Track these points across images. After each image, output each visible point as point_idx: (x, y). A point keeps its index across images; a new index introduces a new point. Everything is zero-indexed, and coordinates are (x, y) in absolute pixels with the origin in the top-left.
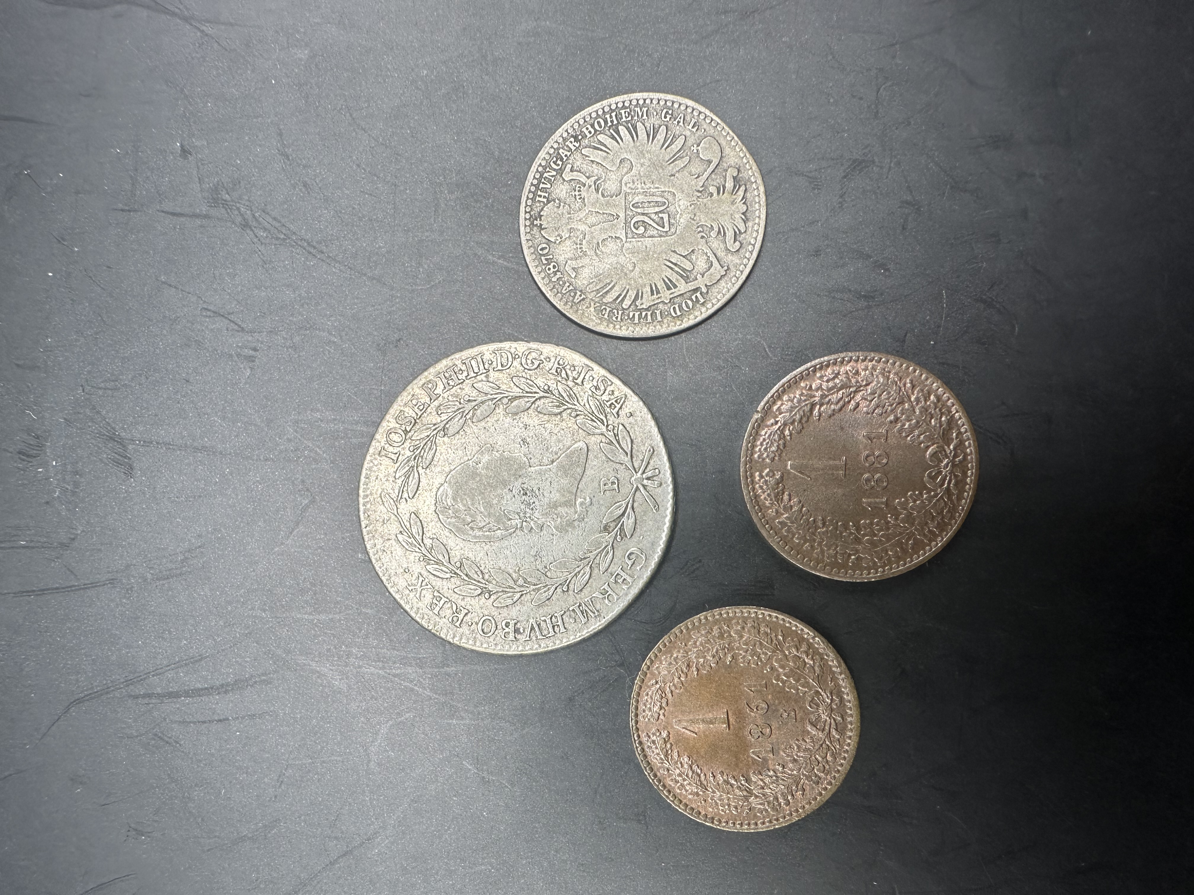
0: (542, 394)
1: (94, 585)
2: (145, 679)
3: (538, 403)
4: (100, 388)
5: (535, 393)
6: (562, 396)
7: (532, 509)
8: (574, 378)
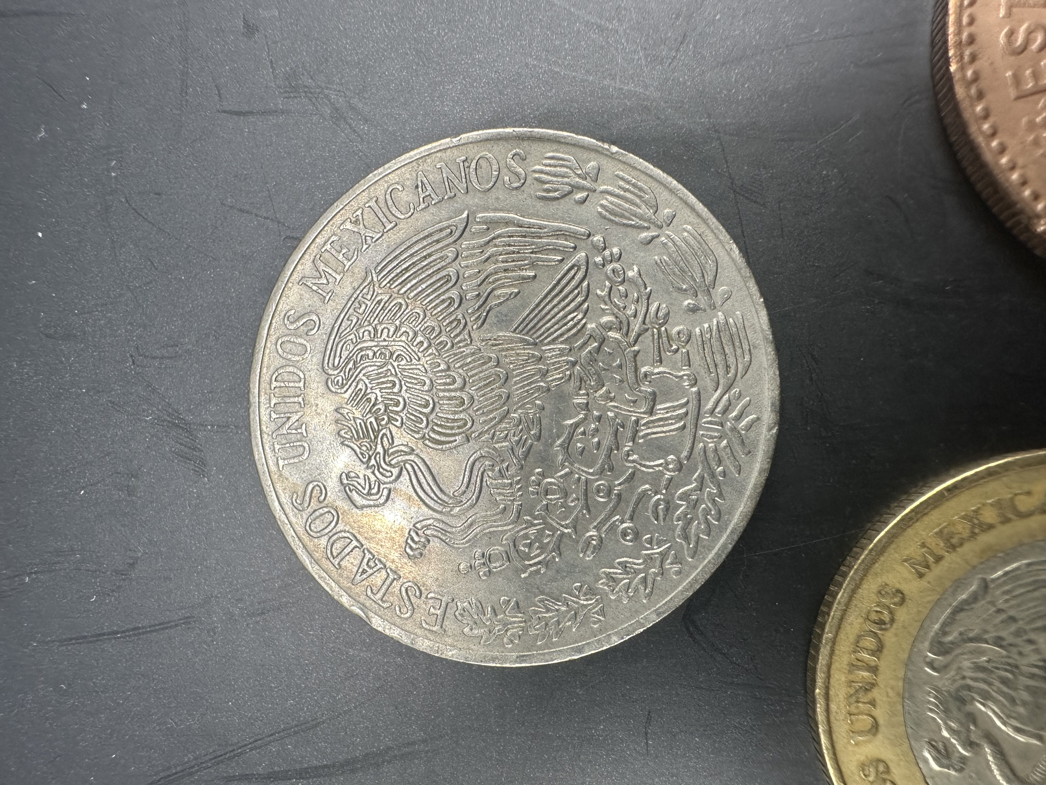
1: (164, 626)
2: (241, 753)
4: (155, 358)
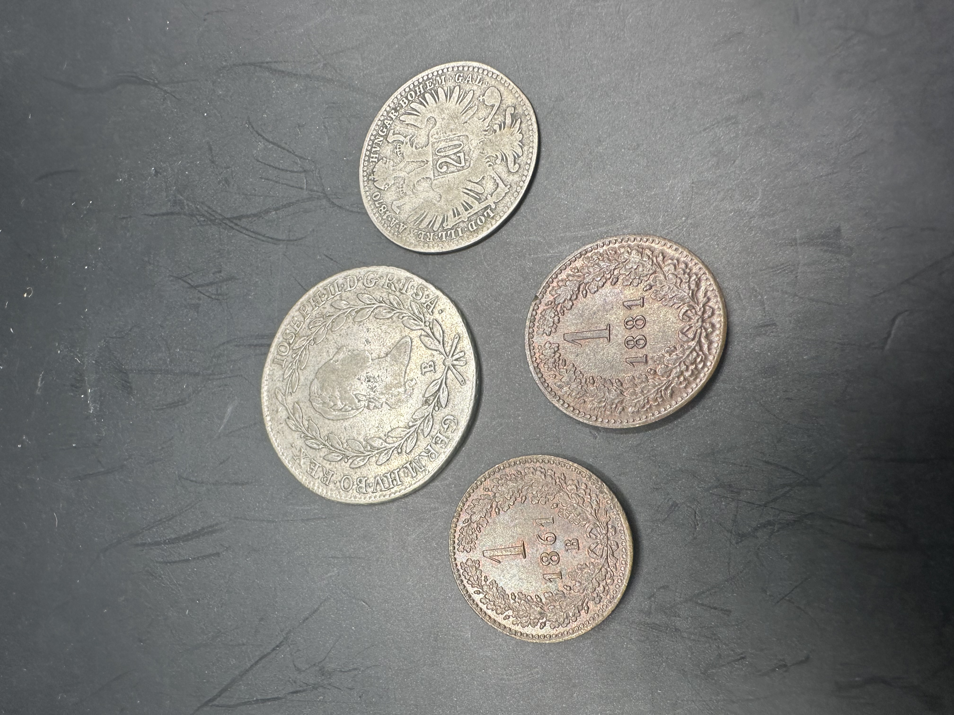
0: (379, 305)
3: (376, 311)
5: (374, 304)
6: (392, 304)
7: (374, 392)
8: (401, 290)
